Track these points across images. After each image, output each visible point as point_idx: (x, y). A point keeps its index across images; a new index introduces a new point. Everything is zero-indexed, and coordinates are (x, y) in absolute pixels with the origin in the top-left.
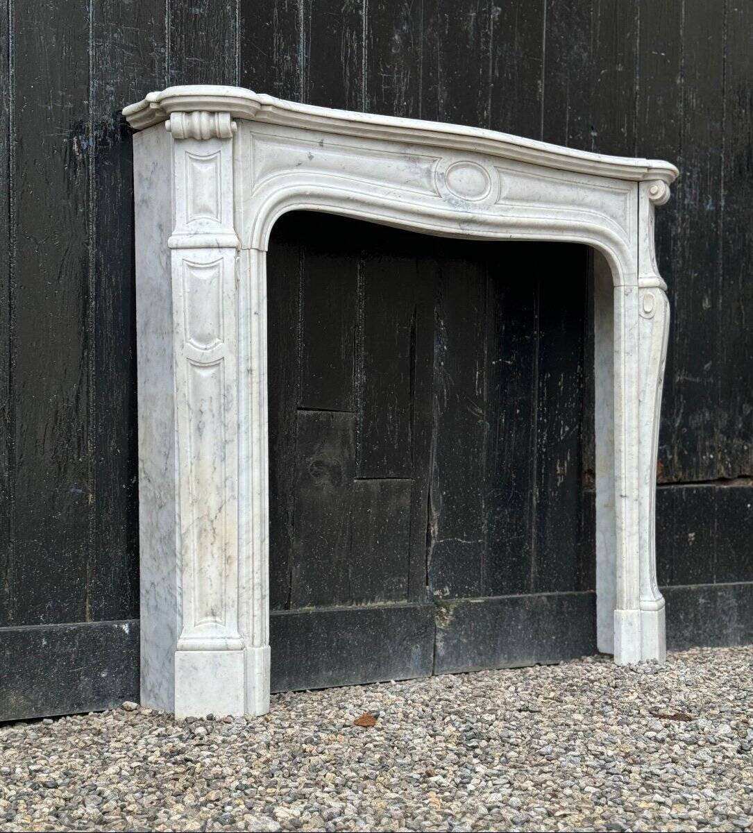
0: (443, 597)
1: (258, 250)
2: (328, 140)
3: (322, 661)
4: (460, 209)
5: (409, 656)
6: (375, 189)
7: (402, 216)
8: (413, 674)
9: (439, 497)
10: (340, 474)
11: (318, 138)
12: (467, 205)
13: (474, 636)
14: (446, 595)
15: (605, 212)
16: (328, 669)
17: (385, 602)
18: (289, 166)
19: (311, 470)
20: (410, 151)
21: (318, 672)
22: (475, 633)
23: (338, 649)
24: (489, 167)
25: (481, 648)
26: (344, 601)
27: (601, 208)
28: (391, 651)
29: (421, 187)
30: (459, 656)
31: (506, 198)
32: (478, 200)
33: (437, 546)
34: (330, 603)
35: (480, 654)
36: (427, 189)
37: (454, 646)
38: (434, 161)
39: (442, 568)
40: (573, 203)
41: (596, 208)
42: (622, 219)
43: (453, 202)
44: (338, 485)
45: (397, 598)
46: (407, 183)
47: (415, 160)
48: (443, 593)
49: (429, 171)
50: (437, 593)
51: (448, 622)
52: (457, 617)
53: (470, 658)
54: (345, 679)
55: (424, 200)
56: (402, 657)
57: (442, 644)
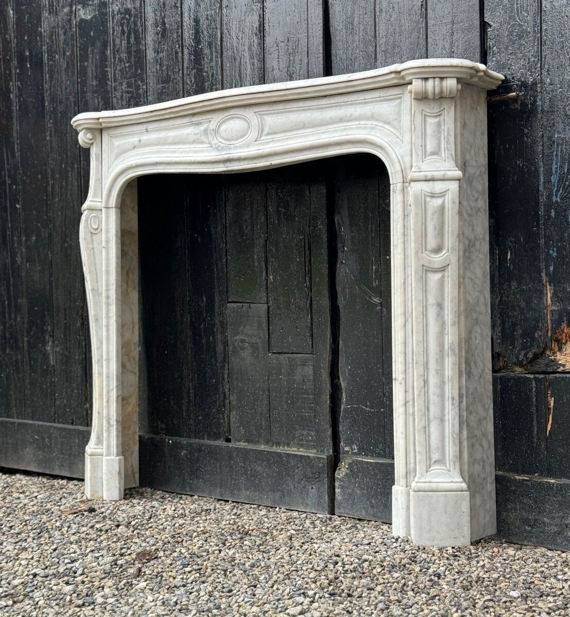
0: (352, 453)
1: (107, 208)
2: (150, 126)
3: (242, 482)
4: (224, 152)
5: (307, 494)
6: (175, 152)
7: (189, 167)
8: (312, 509)
9: (345, 371)
10: (257, 349)
11: (145, 126)
12: (230, 149)
13: (367, 490)
14: (354, 451)
15: (376, 120)
16: (247, 489)
17: (298, 449)
18: (129, 150)
19: (238, 345)
20: (195, 119)
21: (239, 490)
22: (368, 487)
23: (252, 476)
24: (249, 113)
25: (373, 501)
26: (267, 443)
27: (372, 117)
28: (292, 487)
29: (202, 143)
30: (353, 504)
31: (268, 134)
32: (241, 142)
33: (345, 410)
34: (257, 442)
35: (372, 507)
36: (206, 143)
37: (350, 495)
38: (210, 121)
39: (350, 428)
40: (341, 120)
41: (367, 119)
42: (395, 123)
43: (220, 148)
44: (257, 357)
45: (307, 447)
46: (194, 142)
47: (199, 124)
48: (352, 450)
49: (206, 130)
50: (347, 449)
51: (344, 473)
52: (351, 471)
53: (364, 508)
54: (258, 499)
55: (202, 151)
56: (302, 493)
57: (339, 490)
